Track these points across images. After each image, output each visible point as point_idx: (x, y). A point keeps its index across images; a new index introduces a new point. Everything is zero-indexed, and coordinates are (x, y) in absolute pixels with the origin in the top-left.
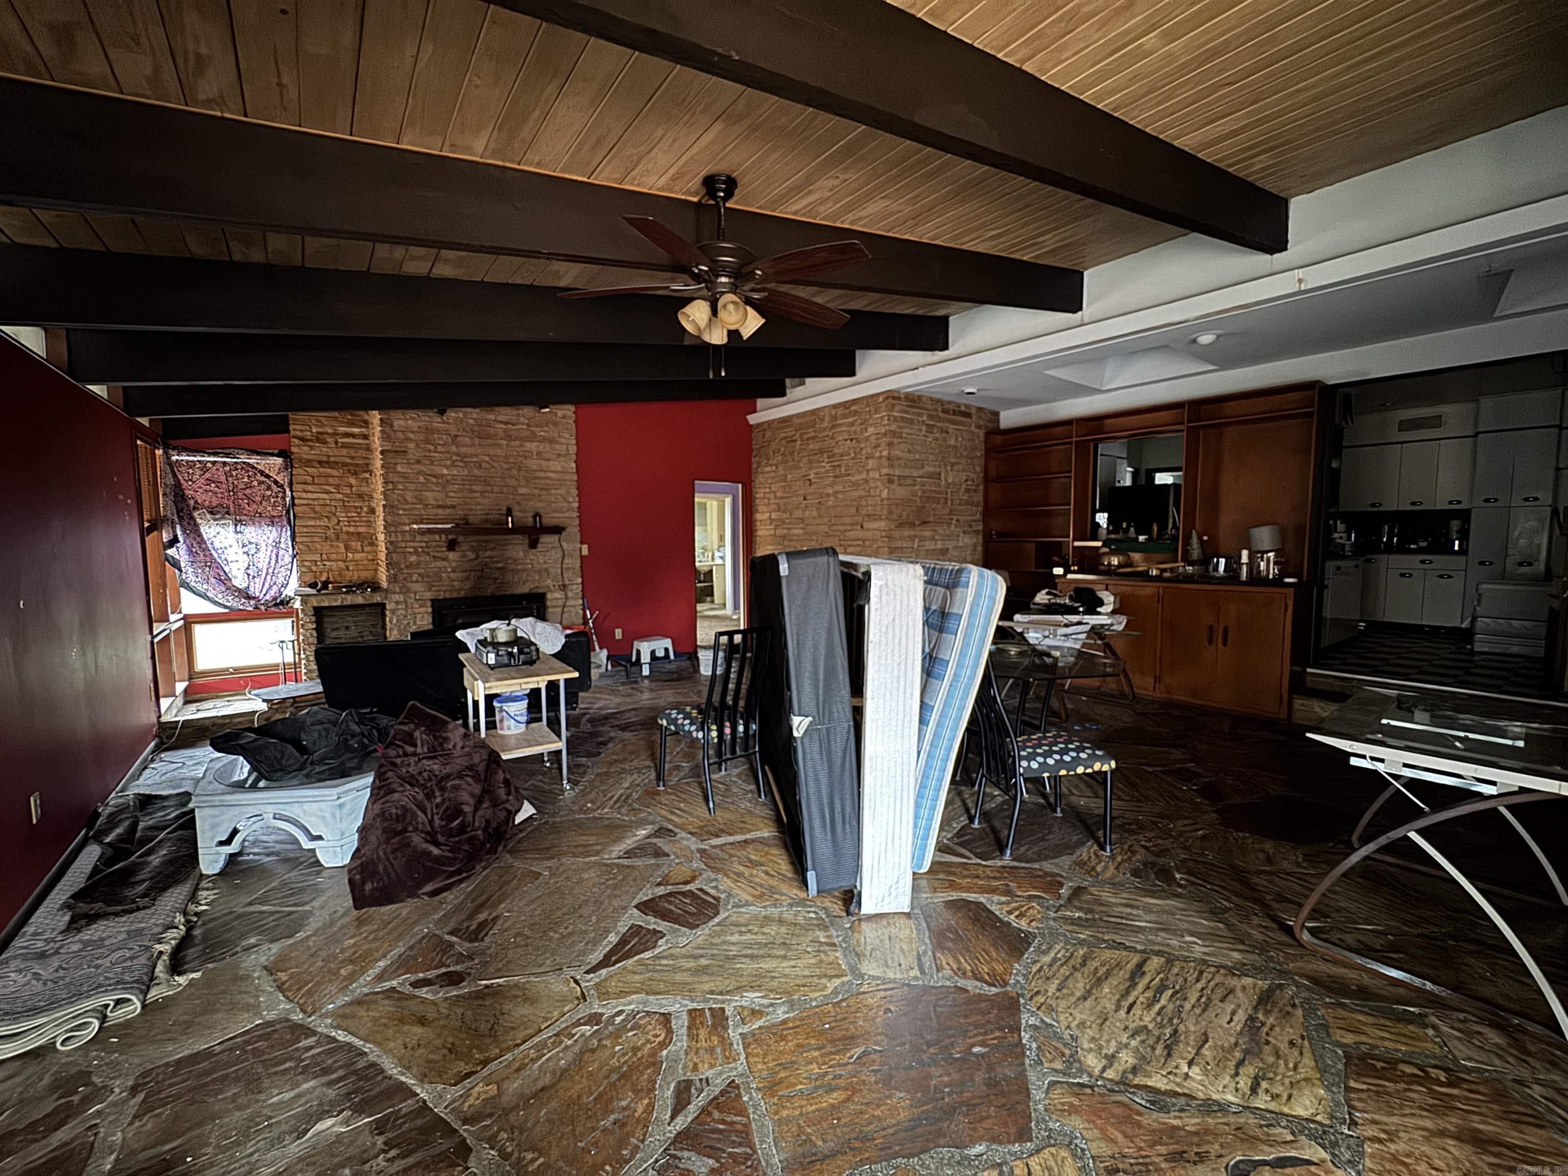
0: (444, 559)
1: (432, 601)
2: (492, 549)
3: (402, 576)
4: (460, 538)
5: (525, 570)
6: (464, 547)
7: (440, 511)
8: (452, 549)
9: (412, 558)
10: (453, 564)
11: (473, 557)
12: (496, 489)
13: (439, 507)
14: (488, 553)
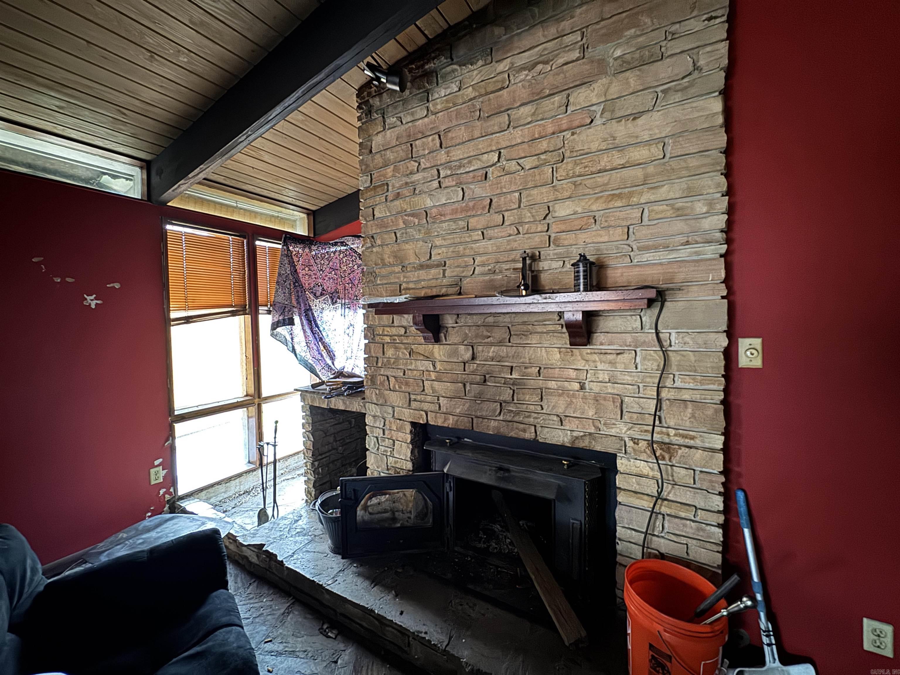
0: (427, 358)
1: (414, 424)
2: (500, 343)
3: (380, 379)
4: (449, 321)
5: (564, 392)
6: (454, 337)
7: (422, 274)
8: (437, 340)
9: (390, 352)
10: (439, 366)
11: (468, 355)
12: (510, 217)
13: (422, 267)
14: (492, 351)
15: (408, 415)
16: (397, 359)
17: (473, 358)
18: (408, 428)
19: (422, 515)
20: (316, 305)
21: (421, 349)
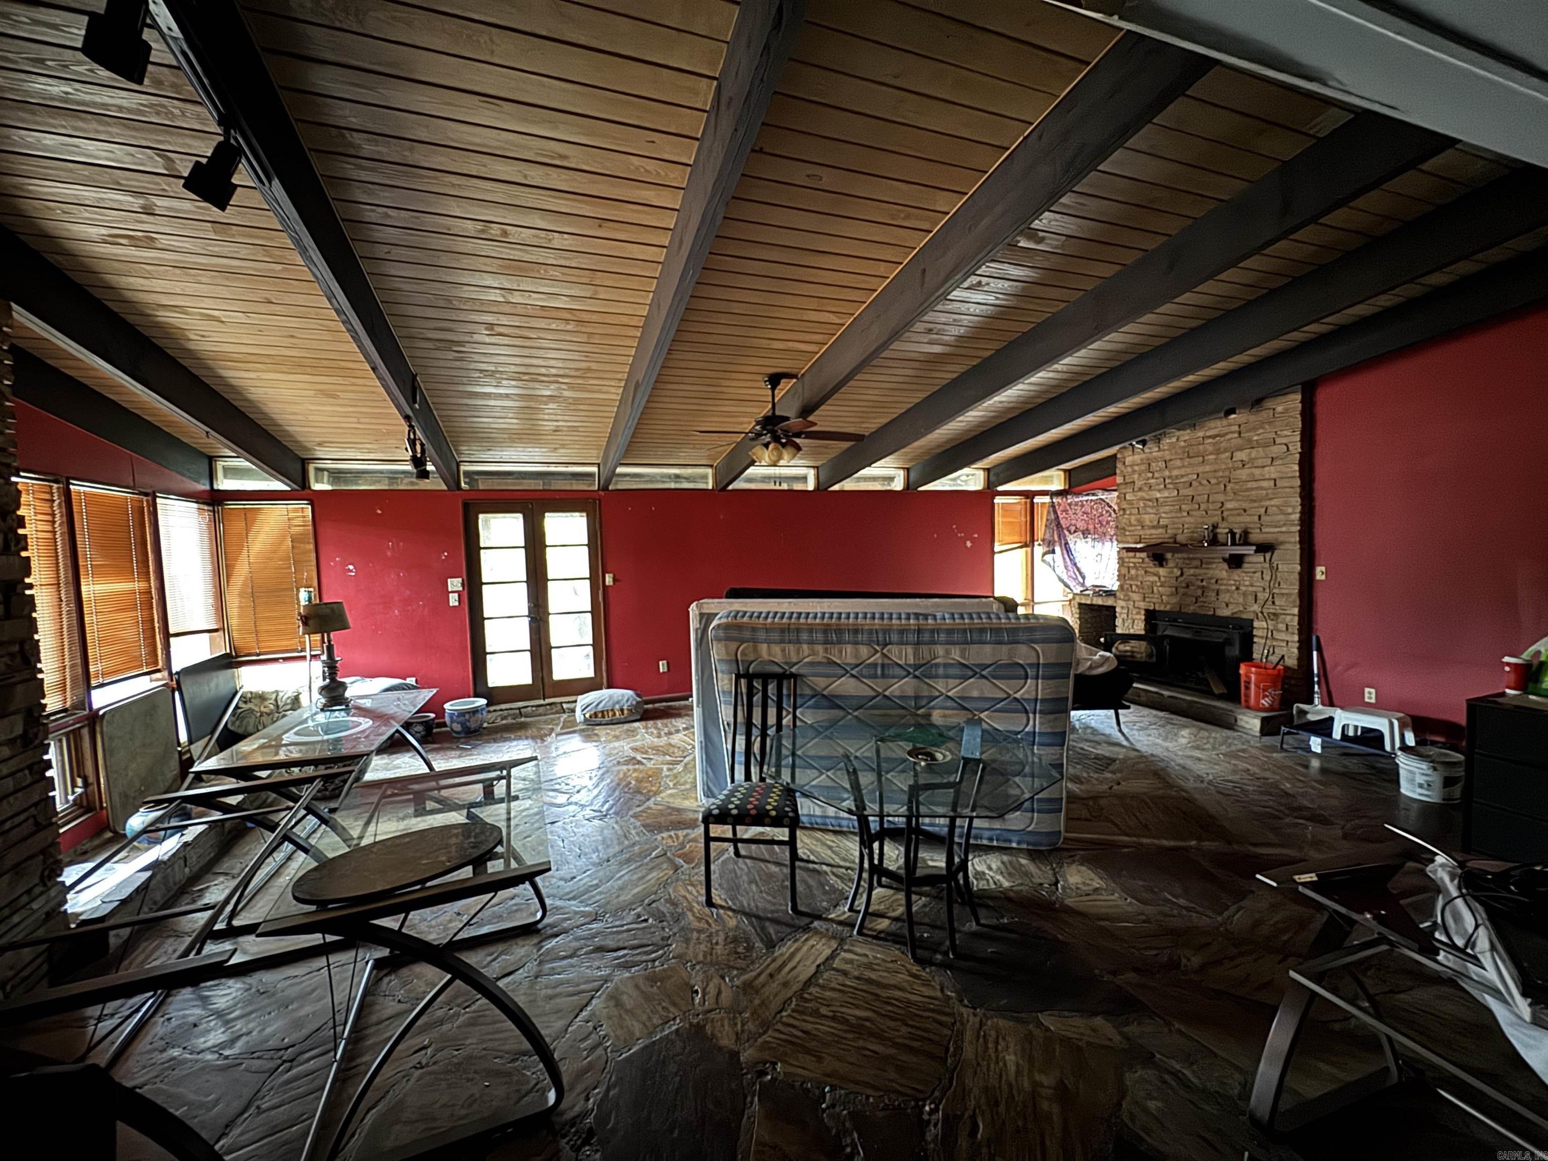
0: (1155, 575)
1: (1147, 611)
2: (1196, 567)
3: (1126, 586)
4: (1169, 556)
5: (1228, 591)
6: (1171, 564)
7: (1154, 531)
8: (1161, 565)
9: (1133, 572)
10: (1162, 579)
11: (1179, 573)
12: (1203, 506)
13: (1153, 527)
14: (1192, 571)
15: (1142, 605)
16: (1137, 576)
17: (1182, 574)
18: (1143, 612)
19: (1150, 656)
20: (1071, 539)
21: (1152, 570)
